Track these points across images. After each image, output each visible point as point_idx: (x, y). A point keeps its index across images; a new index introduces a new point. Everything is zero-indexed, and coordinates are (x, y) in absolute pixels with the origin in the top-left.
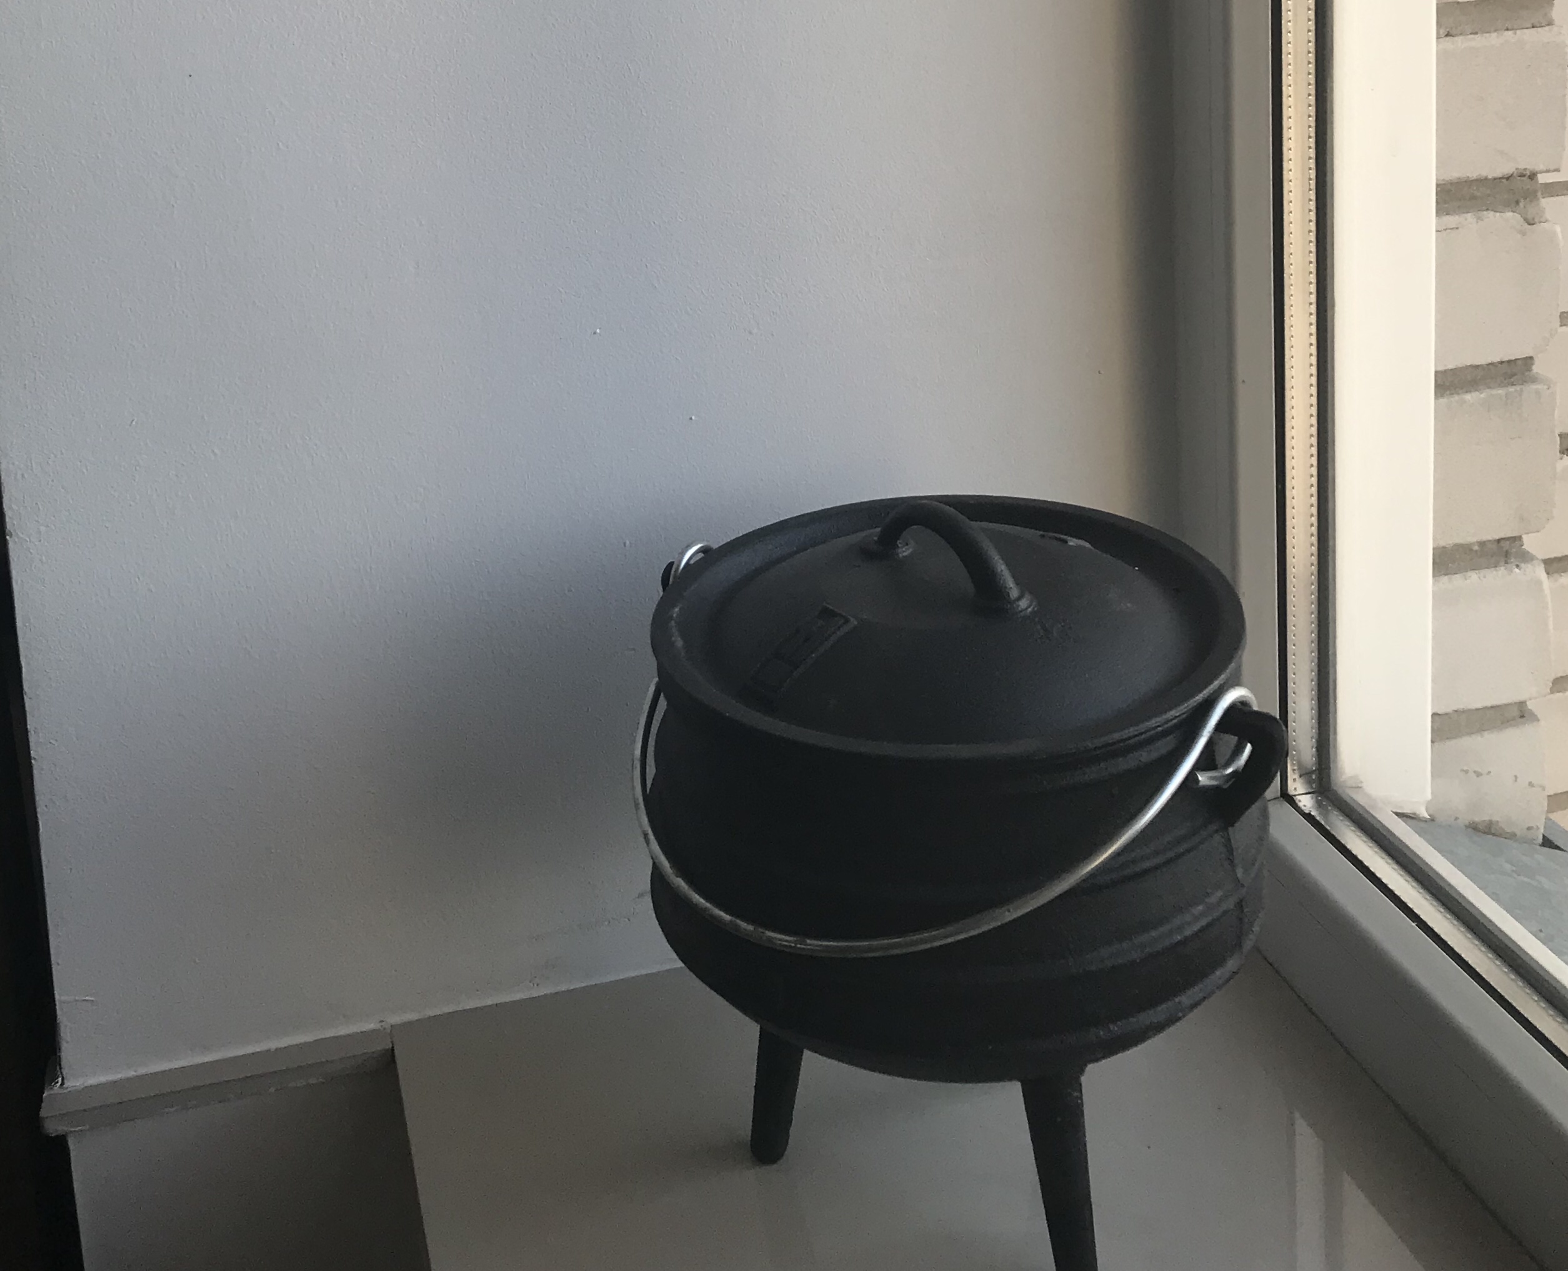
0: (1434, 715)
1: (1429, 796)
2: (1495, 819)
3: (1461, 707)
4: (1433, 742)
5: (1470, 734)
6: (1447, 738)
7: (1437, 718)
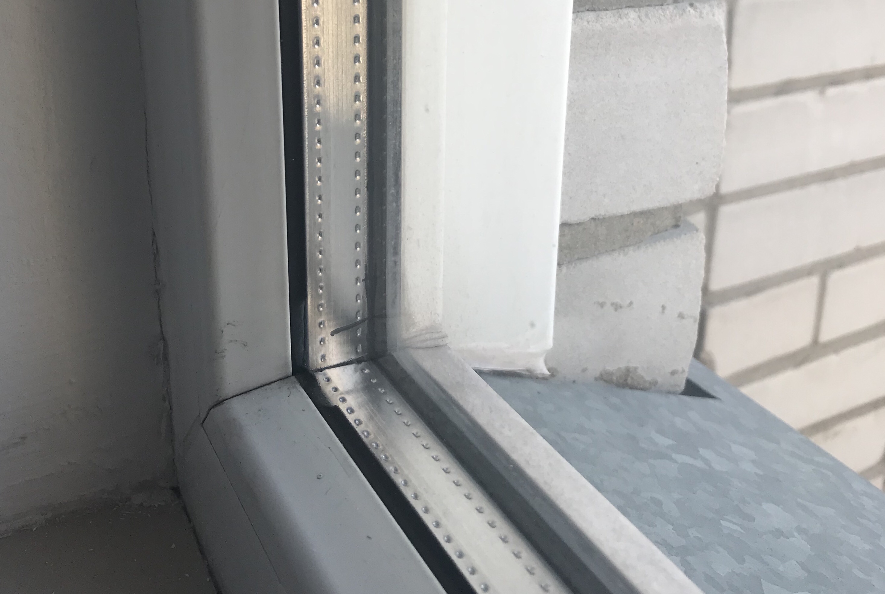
0: (564, 225)
1: (549, 343)
2: (632, 365)
3: (602, 212)
4: (559, 265)
5: (610, 251)
6: (578, 259)
7: (567, 230)
